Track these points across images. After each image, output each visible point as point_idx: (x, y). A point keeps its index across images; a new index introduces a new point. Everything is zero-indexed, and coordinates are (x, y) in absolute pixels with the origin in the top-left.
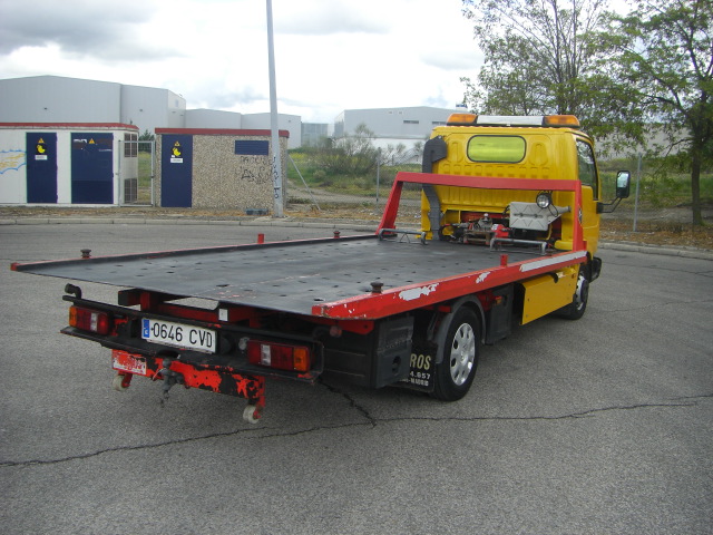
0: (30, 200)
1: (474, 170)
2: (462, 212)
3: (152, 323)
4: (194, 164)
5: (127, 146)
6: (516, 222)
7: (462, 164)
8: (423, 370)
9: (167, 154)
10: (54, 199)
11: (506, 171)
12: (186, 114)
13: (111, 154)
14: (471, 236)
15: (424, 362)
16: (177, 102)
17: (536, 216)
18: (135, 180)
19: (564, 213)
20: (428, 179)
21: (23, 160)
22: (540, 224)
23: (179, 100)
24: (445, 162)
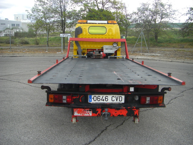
1: (91, 37)
2: (87, 49)
3: (93, 96)
6: (106, 51)
7: (87, 35)
11: (101, 37)
14: (95, 56)
17: (111, 49)
20: (76, 39)
22: (112, 51)
24: (81, 34)
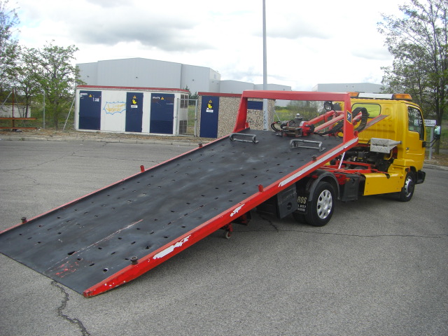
0: (127, 130)
4: (219, 113)
5: (182, 101)
6: (374, 149)
8: (303, 204)
9: (204, 107)
10: (140, 130)
12: (220, 83)
13: (172, 106)
15: (303, 200)
16: (215, 76)
17: (384, 146)
18: (185, 121)
19: (398, 144)
21: (124, 107)
22: (386, 150)
23: (216, 74)
